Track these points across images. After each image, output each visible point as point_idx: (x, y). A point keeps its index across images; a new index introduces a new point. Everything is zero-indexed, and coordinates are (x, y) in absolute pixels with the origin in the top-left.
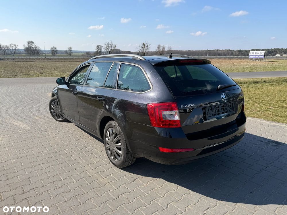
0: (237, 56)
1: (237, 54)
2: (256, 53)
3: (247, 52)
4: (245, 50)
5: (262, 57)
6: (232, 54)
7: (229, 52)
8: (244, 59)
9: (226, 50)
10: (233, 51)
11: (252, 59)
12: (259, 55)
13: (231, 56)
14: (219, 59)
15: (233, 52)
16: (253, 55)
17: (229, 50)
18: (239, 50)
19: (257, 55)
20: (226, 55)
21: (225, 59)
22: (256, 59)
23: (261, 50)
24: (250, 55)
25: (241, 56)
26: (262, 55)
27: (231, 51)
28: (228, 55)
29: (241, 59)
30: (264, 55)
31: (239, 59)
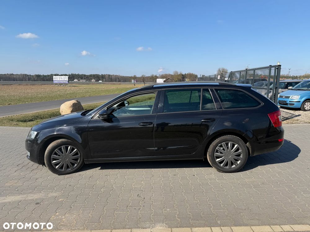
0: (36, 81)
1: (36, 79)
2: (60, 78)
3: (46, 77)
4: (43, 75)
5: (67, 82)
6: (29, 79)
7: (26, 77)
8: (47, 84)
9: (21, 75)
10: (30, 75)
11: (56, 84)
12: (63, 80)
13: (29, 81)
14: (19, 84)
15: (30, 77)
16: (56, 80)
17: (26, 75)
18: (37, 75)
19: (61, 80)
20: (22, 81)
21: (27, 85)
22: (61, 84)
23: (60, 76)
24: (54, 80)
25: (40, 81)
26: (66, 80)
27: (28, 75)
28: (25, 80)
29: (45, 84)
30: (68, 80)
31: (43, 84)
